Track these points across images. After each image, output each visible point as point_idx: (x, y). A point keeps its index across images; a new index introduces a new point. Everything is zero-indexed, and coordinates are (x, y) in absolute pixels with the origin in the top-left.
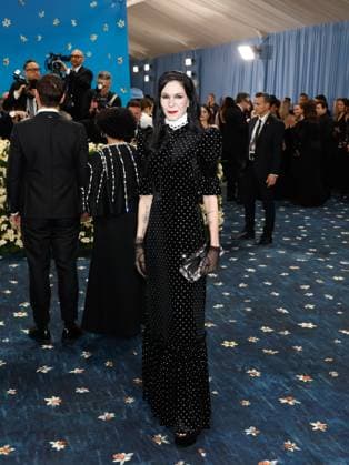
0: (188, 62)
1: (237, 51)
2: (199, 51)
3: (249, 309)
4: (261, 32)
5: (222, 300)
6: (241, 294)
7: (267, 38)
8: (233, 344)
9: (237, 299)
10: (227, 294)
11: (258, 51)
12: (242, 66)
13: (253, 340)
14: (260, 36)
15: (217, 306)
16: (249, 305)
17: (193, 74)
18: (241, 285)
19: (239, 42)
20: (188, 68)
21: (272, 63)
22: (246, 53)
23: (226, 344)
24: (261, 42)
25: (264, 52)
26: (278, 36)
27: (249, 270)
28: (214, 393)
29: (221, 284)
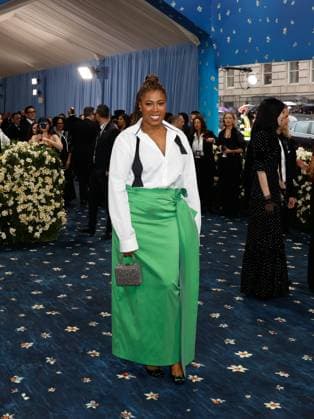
0: (34, 81)
1: (77, 71)
2: (43, 72)
3: (89, 297)
4: (98, 55)
5: (66, 290)
6: (83, 284)
7: (103, 60)
8: (75, 329)
9: (79, 289)
10: (70, 285)
11: (95, 71)
12: (83, 83)
13: (94, 324)
14: (97, 59)
15: (61, 296)
16: (88, 294)
17: (39, 92)
18: (83, 277)
19: (78, 64)
20: (35, 87)
21: (108, 82)
22: (85, 73)
23: (69, 329)
24: (98, 64)
25: (101, 71)
26: (113, 59)
27: (91, 263)
28: (59, 373)
29: (64, 276)
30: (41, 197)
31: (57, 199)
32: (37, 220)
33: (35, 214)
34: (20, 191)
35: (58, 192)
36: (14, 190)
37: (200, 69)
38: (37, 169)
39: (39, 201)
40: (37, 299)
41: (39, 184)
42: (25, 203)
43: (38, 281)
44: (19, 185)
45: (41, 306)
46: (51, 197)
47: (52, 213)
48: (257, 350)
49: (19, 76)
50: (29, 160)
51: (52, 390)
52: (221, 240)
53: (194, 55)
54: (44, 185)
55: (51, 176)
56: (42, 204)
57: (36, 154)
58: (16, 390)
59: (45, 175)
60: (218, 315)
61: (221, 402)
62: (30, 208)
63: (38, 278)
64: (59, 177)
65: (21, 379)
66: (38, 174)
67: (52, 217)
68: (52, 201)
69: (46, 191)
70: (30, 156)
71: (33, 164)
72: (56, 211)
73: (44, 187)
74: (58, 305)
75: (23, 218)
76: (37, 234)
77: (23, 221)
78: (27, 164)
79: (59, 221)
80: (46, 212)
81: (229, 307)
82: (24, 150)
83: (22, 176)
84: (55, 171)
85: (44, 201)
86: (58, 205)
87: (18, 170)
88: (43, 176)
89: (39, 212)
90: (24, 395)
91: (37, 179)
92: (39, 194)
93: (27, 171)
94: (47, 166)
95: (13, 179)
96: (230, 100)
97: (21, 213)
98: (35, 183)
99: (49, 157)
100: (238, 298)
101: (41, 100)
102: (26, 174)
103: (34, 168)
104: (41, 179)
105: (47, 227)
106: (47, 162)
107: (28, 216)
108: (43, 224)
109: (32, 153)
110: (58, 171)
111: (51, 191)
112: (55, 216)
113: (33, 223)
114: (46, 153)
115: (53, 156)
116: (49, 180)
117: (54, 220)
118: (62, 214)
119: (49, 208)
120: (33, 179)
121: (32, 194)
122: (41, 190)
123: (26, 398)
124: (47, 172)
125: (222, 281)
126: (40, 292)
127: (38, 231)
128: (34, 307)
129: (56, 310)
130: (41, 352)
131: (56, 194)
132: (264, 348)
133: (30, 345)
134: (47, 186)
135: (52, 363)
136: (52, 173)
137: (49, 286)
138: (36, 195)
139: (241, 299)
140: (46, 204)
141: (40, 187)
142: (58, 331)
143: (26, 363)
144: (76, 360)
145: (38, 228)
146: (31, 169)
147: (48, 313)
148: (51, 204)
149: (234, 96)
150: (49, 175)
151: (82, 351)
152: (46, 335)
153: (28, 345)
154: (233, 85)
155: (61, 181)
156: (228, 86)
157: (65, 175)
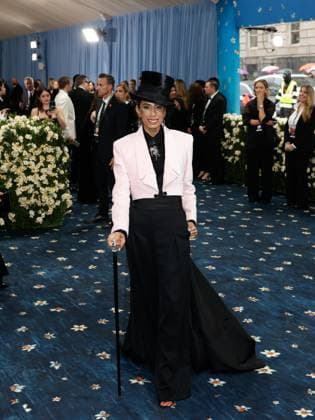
0: (33, 45)
1: (80, 31)
2: (44, 34)
3: (99, 291)
4: (105, 15)
5: (72, 283)
6: (91, 276)
7: (110, 21)
8: (83, 327)
9: (87, 281)
10: (76, 277)
11: (102, 33)
12: (88, 48)
13: (103, 321)
14: (104, 19)
15: (67, 290)
16: (97, 287)
17: (39, 57)
18: (91, 267)
19: (83, 25)
20: (34, 51)
21: (116, 45)
22: (90, 36)
23: (76, 328)
24: (105, 25)
25: (108, 33)
26: (121, 19)
27: (99, 251)
28: (64, 379)
29: (70, 267)
30: (43, 177)
31: (61, 179)
32: (39, 204)
33: (36, 197)
34: (19, 171)
35: (62, 172)
36: (12, 170)
37: (219, 30)
38: (38, 146)
39: (41, 182)
40: (41, 294)
41: (41, 164)
42: (25, 184)
43: (41, 273)
44: (18, 165)
45: (45, 303)
46: (54, 178)
47: (56, 196)
48: (285, 348)
49: (17, 39)
50: (28, 137)
51: (57, 399)
52: (245, 223)
53: (212, 14)
54: (46, 164)
55: (54, 154)
56: (44, 186)
57: (36, 130)
58: (17, 401)
59: (48, 154)
60: (241, 309)
61: (247, 409)
62: (31, 191)
63: (41, 269)
64: (63, 155)
65: (22, 387)
66: (39, 152)
67: (55, 200)
68: (56, 182)
69: (49, 171)
70: (29, 132)
71: (33, 141)
72: (60, 193)
73: (46, 167)
74: (63, 300)
75: (24, 202)
76: (40, 220)
77: (23, 205)
78: (26, 141)
79: (64, 203)
80: (48, 194)
81: (254, 299)
82: (23, 126)
83: (21, 155)
84: (58, 149)
85: (46, 182)
86: (62, 186)
87: (17, 149)
88: (45, 154)
89: (41, 194)
90: (25, 406)
91: (37, 157)
92: (40, 174)
93: (27, 148)
94: (49, 143)
95: (12, 159)
96: (253, 62)
97: (21, 196)
98: (36, 163)
99: (51, 134)
100: (263, 289)
101: (41, 66)
102: (25, 153)
103: (35, 146)
104: (42, 158)
105: (50, 211)
106: (48, 139)
107: (29, 198)
108: (46, 208)
109: (31, 128)
110: (62, 149)
111: (54, 170)
112: (59, 198)
113: (35, 208)
114: (47, 128)
115: (55, 131)
116: (51, 159)
117: (58, 203)
118: (67, 196)
119: (53, 190)
120: (34, 158)
121: (33, 174)
122: (43, 170)
123: (28, 410)
124: (50, 149)
125: (246, 269)
126: (43, 286)
127: (40, 215)
128: (36, 304)
129: (61, 307)
130: (45, 356)
131: (59, 175)
132: (293, 346)
133: (33, 347)
134: (49, 166)
135: (57, 368)
136: (55, 151)
137: (52, 278)
138: (37, 175)
139: (267, 289)
140: (49, 186)
141: (41, 167)
142: (63, 331)
143: (28, 368)
144: (84, 363)
145: (40, 212)
146: (31, 147)
147: (53, 310)
148: (54, 185)
149: (257, 58)
150: (51, 153)
151: (90, 353)
152: (49, 336)
153: (30, 348)
154: (256, 45)
155: (65, 160)
156: (251, 46)
157: (69, 153)
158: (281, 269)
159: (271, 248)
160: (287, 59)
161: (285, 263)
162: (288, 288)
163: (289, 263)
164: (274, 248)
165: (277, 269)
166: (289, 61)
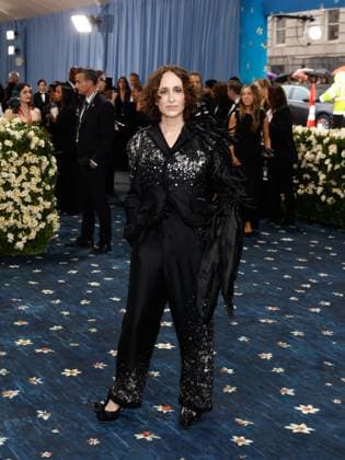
0: (10, 35)
1: (69, 20)
2: (22, 21)
3: (94, 330)
5: (61, 319)
6: (84, 312)
7: (106, 6)
8: (76, 372)
9: (79, 319)
10: (66, 313)
11: (96, 21)
12: (78, 38)
13: (100, 366)
14: (99, 4)
15: (55, 328)
16: (91, 325)
17: (16, 51)
18: (83, 302)
19: (72, 11)
20: (11, 43)
21: (113, 36)
22: (81, 24)
23: (67, 372)
24: (99, 10)
25: (102, 22)
26: (119, 4)
27: (93, 284)
28: (55, 431)
29: (58, 301)
30: (25, 193)
31: (47, 197)
32: (20, 225)
33: (16, 217)
35: (48, 188)
37: (242, 20)
38: (20, 156)
39: (22, 198)
40: (23, 332)
41: (23, 176)
42: (3, 201)
43: (23, 308)
45: (28, 342)
46: (39, 194)
47: (40, 216)
48: (324, 403)
50: (8, 143)
51: (47, 454)
54: (29, 177)
55: (39, 165)
56: (26, 204)
57: (18, 135)
59: (31, 164)
60: (269, 356)
62: (10, 209)
63: (23, 303)
64: (50, 166)
65: (4, 439)
66: (20, 162)
67: (39, 221)
68: (40, 199)
69: (32, 185)
70: (9, 137)
71: (13, 148)
72: (46, 213)
73: (29, 180)
74: (51, 340)
75: (1, 223)
76: (20, 245)
78: (5, 148)
79: (50, 226)
80: (31, 214)
81: (285, 345)
84: (45, 159)
85: (28, 199)
86: (48, 205)
88: (28, 165)
89: (22, 214)
91: (19, 169)
92: (22, 189)
93: (6, 157)
94: (34, 152)
96: (280, 62)
98: (17, 175)
99: (35, 140)
100: (296, 333)
101: (19, 61)
102: (4, 162)
103: (15, 154)
104: (24, 170)
105: (33, 235)
106: (33, 146)
107: (7, 219)
108: (28, 231)
109: (12, 133)
110: (49, 159)
111: (39, 185)
112: (44, 219)
113: (15, 230)
114: (32, 133)
115: (41, 137)
116: (35, 171)
117: (43, 225)
118: (53, 217)
119: (36, 209)
120: (14, 169)
121: (12, 189)
122: (25, 185)
124: (33, 159)
125: (274, 309)
126: (25, 323)
127: (20, 240)
128: (18, 343)
129: (49, 347)
130: (30, 403)
131: (45, 190)
132: (336, 401)
133: (15, 393)
134: (33, 179)
135: (46, 418)
136: (40, 161)
137: (37, 314)
138: (18, 191)
139: (301, 334)
140: (32, 204)
141: (23, 181)
142: (52, 376)
143: (10, 417)
144: (79, 414)
145: (20, 236)
146: (11, 155)
147: (38, 351)
148: (38, 203)
149: (284, 57)
150: (35, 164)
151: (85, 402)
152: (35, 381)
153: (13, 394)
154: (283, 42)
155: (52, 172)
156: (278, 42)
157: (57, 164)
158: (318, 310)
159: (304, 286)
160: (323, 58)
161: (322, 303)
162: (328, 333)
163: (328, 304)
164: (308, 286)
165: (313, 310)
166: (325, 61)
